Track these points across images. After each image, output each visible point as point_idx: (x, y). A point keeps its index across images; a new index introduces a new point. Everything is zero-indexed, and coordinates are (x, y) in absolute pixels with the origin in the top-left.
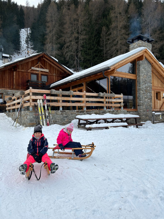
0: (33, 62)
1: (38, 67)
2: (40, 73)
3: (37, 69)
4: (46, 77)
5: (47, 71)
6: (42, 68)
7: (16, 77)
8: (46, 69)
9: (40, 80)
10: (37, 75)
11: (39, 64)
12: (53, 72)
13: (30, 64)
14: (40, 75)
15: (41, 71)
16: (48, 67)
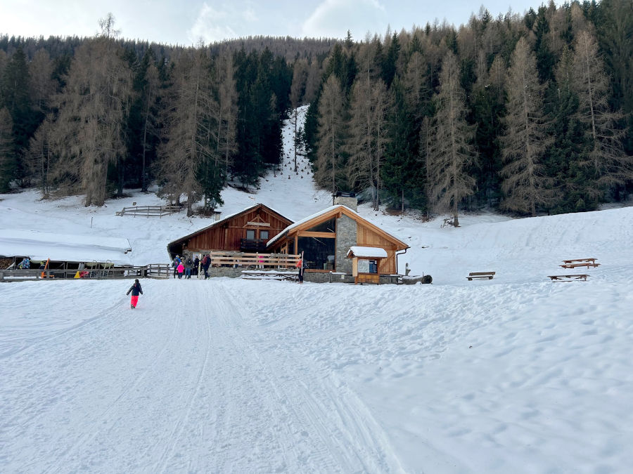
0: (250, 215)
1: (256, 221)
2: (258, 229)
3: (255, 224)
4: (266, 233)
5: (268, 225)
6: (261, 221)
7: (228, 235)
8: (267, 222)
9: (258, 238)
10: (255, 230)
11: (258, 217)
12: (277, 226)
13: (246, 218)
14: (258, 231)
15: (260, 226)
16: (269, 219)
